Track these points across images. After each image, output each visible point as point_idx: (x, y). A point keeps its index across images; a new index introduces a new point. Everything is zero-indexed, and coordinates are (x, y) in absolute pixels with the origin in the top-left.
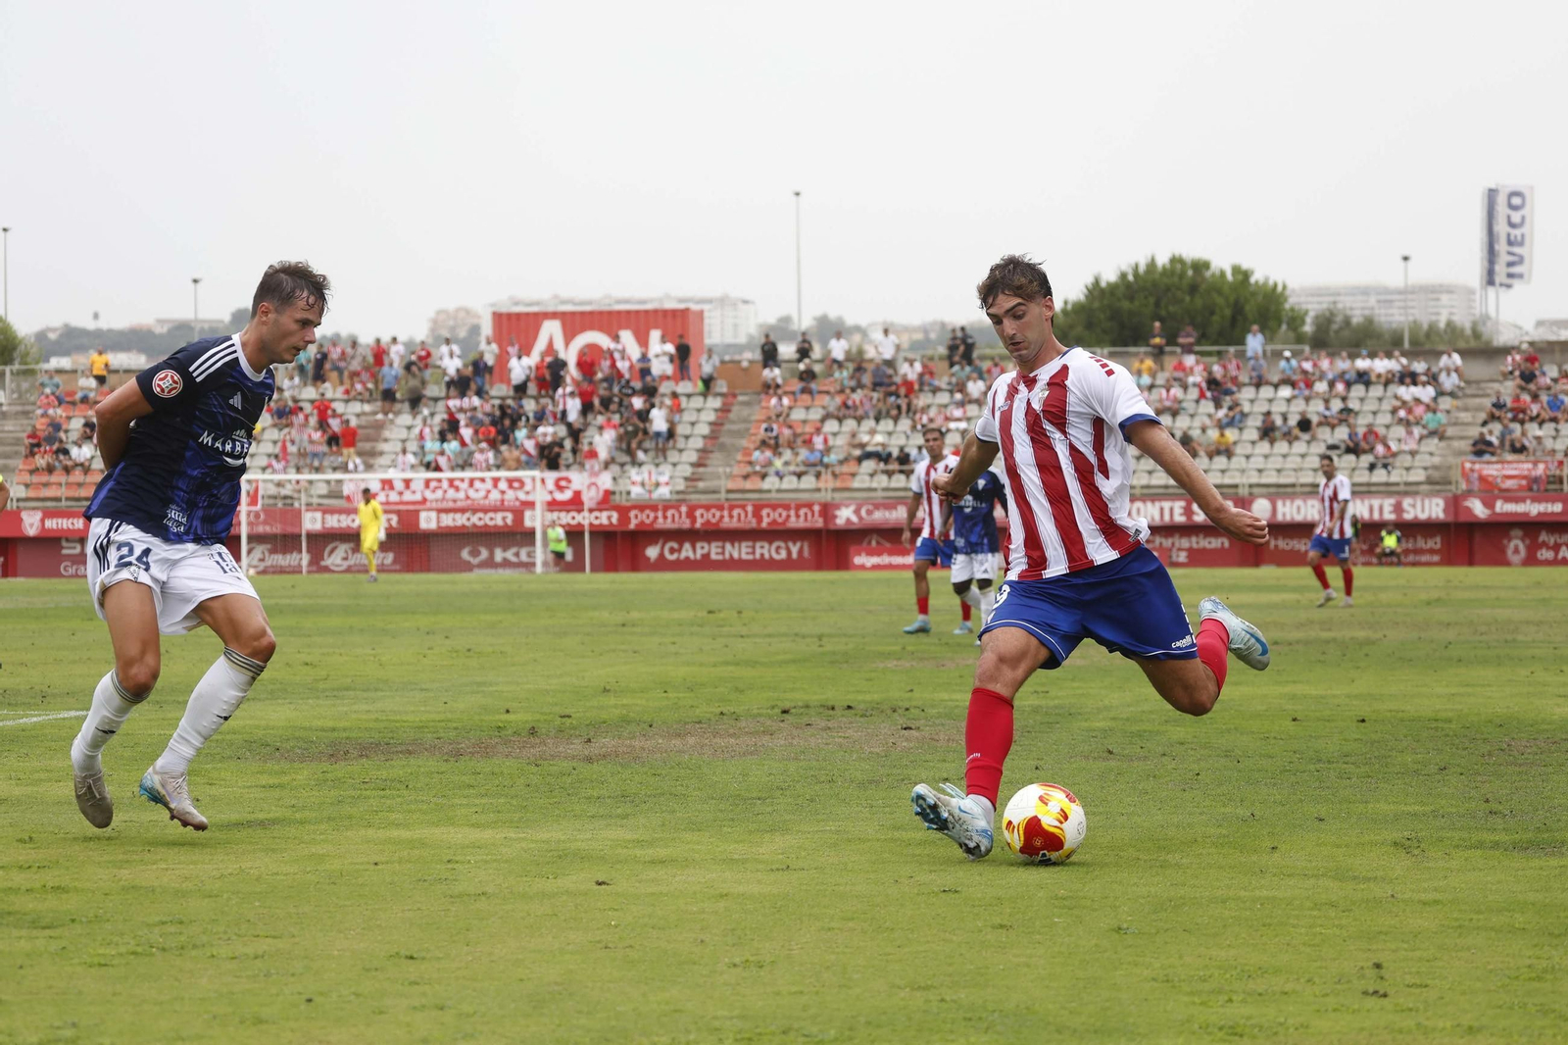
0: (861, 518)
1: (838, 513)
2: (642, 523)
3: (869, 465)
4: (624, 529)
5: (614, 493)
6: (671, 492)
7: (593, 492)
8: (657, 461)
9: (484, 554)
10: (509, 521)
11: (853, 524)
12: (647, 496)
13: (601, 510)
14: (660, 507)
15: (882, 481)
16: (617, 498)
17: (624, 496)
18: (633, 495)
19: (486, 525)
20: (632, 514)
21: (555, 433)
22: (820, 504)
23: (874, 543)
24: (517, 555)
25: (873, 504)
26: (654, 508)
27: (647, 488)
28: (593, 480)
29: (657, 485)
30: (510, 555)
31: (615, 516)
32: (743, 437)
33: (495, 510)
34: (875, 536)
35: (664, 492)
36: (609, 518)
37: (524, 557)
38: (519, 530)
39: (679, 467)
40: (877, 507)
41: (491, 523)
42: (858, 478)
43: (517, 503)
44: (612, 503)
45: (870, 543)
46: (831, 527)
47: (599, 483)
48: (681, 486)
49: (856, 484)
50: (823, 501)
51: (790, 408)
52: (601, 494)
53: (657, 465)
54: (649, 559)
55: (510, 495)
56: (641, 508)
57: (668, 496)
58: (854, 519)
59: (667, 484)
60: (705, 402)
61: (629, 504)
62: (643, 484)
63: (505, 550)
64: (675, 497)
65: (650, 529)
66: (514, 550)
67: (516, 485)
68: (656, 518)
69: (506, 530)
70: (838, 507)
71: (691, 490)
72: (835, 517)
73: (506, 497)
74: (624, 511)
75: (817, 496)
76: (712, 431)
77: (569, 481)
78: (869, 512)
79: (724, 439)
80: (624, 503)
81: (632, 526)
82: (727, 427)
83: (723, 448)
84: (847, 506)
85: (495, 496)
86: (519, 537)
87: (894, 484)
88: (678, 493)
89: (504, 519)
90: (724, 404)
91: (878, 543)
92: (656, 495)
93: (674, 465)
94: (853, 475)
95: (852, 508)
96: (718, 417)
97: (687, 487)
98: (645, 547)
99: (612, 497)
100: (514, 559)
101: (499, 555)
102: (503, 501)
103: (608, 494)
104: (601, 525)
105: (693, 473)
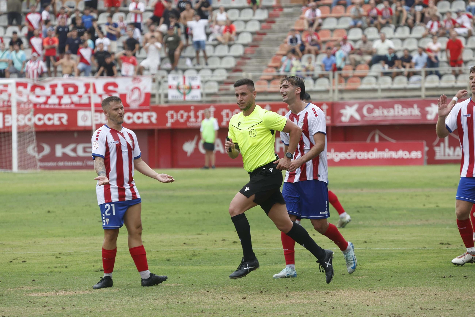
0: (362, 116)
1: (343, 111)
2: (177, 121)
3: (378, 68)
4: (161, 127)
5: (153, 96)
6: (202, 95)
7: (136, 95)
8: (197, 67)
9: (47, 149)
10: (64, 121)
11: (357, 121)
12: (182, 98)
13: (142, 111)
14: (192, 108)
15: (387, 82)
16: (156, 99)
17: (163, 99)
18: (170, 98)
19: (45, 125)
20: (169, 114)
21: (109, 46)
22: (327, 104)
23: (377, 140)
24: (74, 150)
25: (373, 103)
26: (187, 109)
27: (182, 91)
28: (137, 85)
29: (190, 88)
30: (68, 150)
31: (154, 115)
32: (278, 45)
33: (53, 111)
34: (378, 132)
35: (195, 95)
36: (149, 117)
37: (80, 152)
38: (73, 129)
39: (217, 73)
40: (377, 106)
41: (49, 123)
42: (365, 80)
43: (73, 106)
44: (152, 105)
45: (373, 139)
46: (338, 124)
47: (142, 88)
48: (214, 88)
49: (364, 86)
50: (330, 101)
51: (324, 18)
52: (143, 97)
53: (198, 71)
54: (186, 153)
55: (66, 100)
56: (177, 109)
57: (199, 98)
58: (357, 117)
59: (198, 87)
60: (254, 14)
61: (166, 105)
62: (178, 88)
63: (64, 146)
64: (205, 99)
65: (184, 127)
66: (72, 146)
67: (71, 90)
68: (189, 117)
69: (61, 129)
70: (343, 106)
71: (223, 92)
72: (341, 115)
73: (63, 101)
74: (161, 112)
75: (325, 96)
76: (254, 40)
77: (115, 85)
78: (370, 111)
79: (264, 48)
80: (163, 105)
81: (169, 125)
82: (270, 36)
83: (260, 55)
84: (351, 105)
85: (53, 100)
86: (76, 135)
87: (396, 86)
88: (208, 95)
89: (60, 119)
90: (270, 16)
91: (381, 139)
92: (188, 98)
93: (213, 70)
94: (362, 77)
95: (355, 107)
96: (262, 28)
97: (220, 90)
98: (183, 143)
99: (152, 100)
100: (72, 154)
101: (59, 151)
102: (60, 104)
103: (149, 96)
104: (142, 124)
105: (228, 78)
